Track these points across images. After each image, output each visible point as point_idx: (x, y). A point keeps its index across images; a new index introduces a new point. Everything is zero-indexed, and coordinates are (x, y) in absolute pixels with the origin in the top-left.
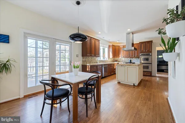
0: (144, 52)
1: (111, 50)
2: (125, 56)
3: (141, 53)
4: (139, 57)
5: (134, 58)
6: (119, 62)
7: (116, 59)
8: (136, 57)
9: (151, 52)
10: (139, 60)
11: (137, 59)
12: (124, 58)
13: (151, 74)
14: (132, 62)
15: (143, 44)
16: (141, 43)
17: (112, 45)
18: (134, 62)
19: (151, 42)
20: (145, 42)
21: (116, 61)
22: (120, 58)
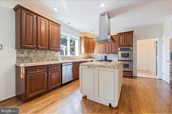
0: (123, 46)
1: (83, 43)
2: (100, 52)
3: (120, 47)
4: (117, 53)
5: (111, 54)
6: (94, 58)
7: (91, 55)
8: (114, 53)
9: (132, 46)
10: (117, 56)
11: (115, 55)
12: (100, 54)
13: (132, 74)
14: (108, 59)
15: (122, 35)
16: (120, 34)
17: (85, 37)
18: (111, 59)
19: (132, 32)
20: (125, 33)
21: (90, 57)
22: (95, 53)
